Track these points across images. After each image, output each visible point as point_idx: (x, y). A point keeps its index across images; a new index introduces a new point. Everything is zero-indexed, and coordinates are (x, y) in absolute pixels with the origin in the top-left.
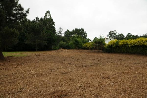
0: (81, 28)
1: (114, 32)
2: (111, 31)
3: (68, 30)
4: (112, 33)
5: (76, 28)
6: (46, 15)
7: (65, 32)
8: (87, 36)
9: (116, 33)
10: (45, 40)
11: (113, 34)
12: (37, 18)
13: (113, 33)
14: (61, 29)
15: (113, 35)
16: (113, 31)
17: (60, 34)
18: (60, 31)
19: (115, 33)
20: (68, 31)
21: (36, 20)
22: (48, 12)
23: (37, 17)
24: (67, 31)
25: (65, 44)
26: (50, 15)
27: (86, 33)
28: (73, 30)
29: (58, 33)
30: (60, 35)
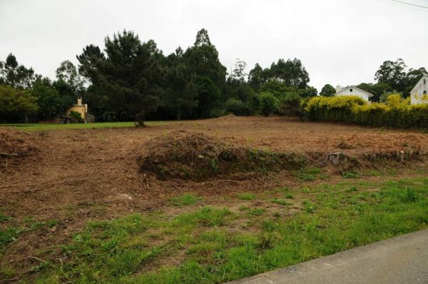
0: (292, 60)
1: (396, 63)
2: (385, 63)
3: (257, 65)
4: (389, 67)
5: (280, 60)
6: (198, 41)
7: (252, 72)
8: (308, 80)
9: (402, 66)
10: (195, 99)
11: (391, 70)
12: (179, 50)
13: (392, 67)
14: (242, 64)
15: (392, 73)
16: (392, 63)
17: (239, 76)
18: (239, 68)
19: (398, 68)
20: (258, 68)
21: (176, 54)
22: (203, 31)
23: (180, 48)
24: (256, 69)
25: (238, 104)
26: (208, 38)
27: (306, 72)
28: (273, 66)
29: (234, 73)
30: (238, 78)
